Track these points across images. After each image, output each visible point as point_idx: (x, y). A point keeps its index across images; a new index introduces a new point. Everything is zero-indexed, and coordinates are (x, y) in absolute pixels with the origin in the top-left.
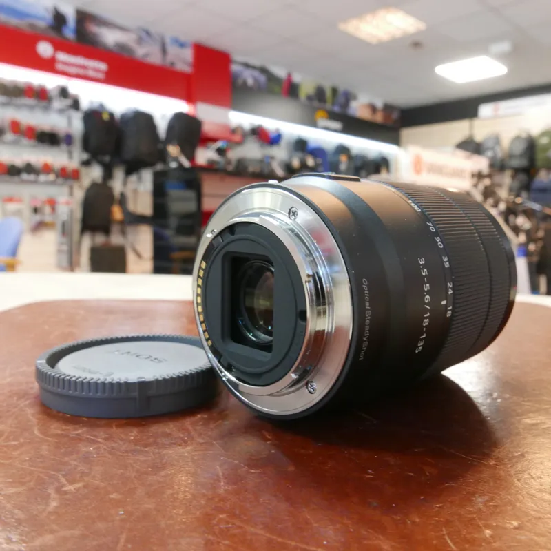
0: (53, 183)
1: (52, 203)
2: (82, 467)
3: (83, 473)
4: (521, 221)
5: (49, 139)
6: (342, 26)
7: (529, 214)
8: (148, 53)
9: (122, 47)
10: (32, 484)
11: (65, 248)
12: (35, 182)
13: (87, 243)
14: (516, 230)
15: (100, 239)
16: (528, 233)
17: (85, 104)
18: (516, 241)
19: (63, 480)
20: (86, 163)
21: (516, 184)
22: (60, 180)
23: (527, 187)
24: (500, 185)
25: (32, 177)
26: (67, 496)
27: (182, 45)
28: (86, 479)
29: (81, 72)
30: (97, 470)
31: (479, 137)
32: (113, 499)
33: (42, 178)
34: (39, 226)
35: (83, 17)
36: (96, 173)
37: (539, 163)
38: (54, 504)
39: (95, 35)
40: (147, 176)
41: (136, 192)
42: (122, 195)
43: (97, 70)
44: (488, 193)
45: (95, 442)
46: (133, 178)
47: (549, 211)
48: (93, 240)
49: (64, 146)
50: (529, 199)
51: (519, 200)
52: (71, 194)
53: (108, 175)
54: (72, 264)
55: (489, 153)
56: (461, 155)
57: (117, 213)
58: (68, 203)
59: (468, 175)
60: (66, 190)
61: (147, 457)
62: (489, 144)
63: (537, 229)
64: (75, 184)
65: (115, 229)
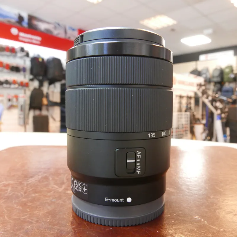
0: (17, 88)
1: (17, 97)
4: (218, 104)
5: (16, 69)
6: (141, 22)
7: (222, 101)
8: (59, 33)
9: (48, 30)
11: (22, 116)
12: (9, 88)
13: (32, 114)
14: (216, 108)
15: (37, 112)
16: (221, 109)
17: (31, 55)
18: (216, 113)
20: (32, 80)
21: (216, 89)
22: (20, 87)
23: (220, 90)
24: (209, 89)
25: (8, 86)
27: (73, 30)
29: (30, 41)
31: (200, 68)
33: (13, 86)
34: (11, 107)
35: (31, 18)
36: (36, 84)
37: (225, 79)
39: (36, 25)
40: (58, 85)
41: (53, 92)
42: (47, 93)
43: (37, 40)
44: (204, 93)
45: (32, 223)
46: (52, 86)
47: (230, 100)
48: (34, 113)
49: (22, 73)
50: (222, 95)
51: (217, 96)
52: (25, 93)
53: (41, 85)
54: (25, 124)
55: (204, 76)
56: (192, 76)
57: (45, 101)
58: (23, 97)
59: (195, 85)
60: (23, 91)
61: (54, 231)
62: (204, 72)
63: (225, 108)
64: (27, 89)
65: (44, 108)
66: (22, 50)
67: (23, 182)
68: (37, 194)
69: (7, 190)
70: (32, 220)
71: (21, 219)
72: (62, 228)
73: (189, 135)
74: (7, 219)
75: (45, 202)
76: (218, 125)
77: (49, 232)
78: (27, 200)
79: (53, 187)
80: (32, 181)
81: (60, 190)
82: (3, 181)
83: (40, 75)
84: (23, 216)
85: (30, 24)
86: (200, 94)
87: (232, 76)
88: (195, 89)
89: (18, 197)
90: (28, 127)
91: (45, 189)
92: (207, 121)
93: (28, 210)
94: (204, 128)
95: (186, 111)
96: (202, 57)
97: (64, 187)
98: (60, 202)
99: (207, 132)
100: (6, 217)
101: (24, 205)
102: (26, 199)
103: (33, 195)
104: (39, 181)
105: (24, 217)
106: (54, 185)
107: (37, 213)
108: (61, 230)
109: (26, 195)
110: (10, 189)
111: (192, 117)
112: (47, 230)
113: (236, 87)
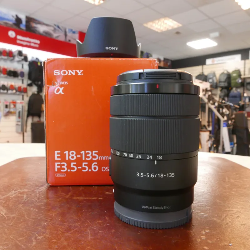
0: (14, 94)
1: (14, 103)
2: (43, 230)
3: (43, 232)
4: (225, 110)
5: (13, 74)
8: (59, 36)
9: (46, 33)
10: (26, 236)
11: (20, 123)
12: (7, 93)
14: (223, 115)
15: (36, 119)
16: (228, 116)
17: (30, 59)
18: (223, 119)
19: (37, 235)
20: (30, 85)
21: (223, 94)
22: (18, 93)
23: (227, 95)
24: (215, 95)
25: (5, 91)
26: (39, 241)
27: (74, 32)
28: (45, 235)
29: (28, 44)
30: (48, 231)
31: (206, 73)
32: (54, 242)
33: (10, 92)
34: (8, 114)
35: (29, 20)
36: (34, 89)
38: (34, 243)
43: (35, 43)
44: (210, 98)
45: (47, 221)
47: (237, 106)
48: (33, 120)
49: (20, 78)
50: (228, 101)
51: (224, 102)
52: (23, 99)
53: (40, 90)
54: (23, 131)
55: (211, 81)
58: (21, 103)
59: (201, 91)
60: (21, 97)
61: (65, 226)
62: (211, 76)
63: (232, 115)
64: (25, 95)
65: (43, 115)
66: (20, 53)
67: (35, 190)
69: (23, 197)
71: (38, 218)
74: (27, 218)
78: (41, 204)
81: (67, 196)
82: (18, 190)
83: (38, 81)
84: (40, 216)
86: (206, 100)
87: (240, 81)
89: (33, 202)
93: (43, 212)
94: (210, 135)
96: (209, 61)
97: (70, 194)
99: (213, 139)
100: (26, 217)
101: (39, 208)
103: (45, 201)
107: (50, 214)
109: (39, 200)
110: (25, 196)
112: (59, 226)
113: (244, 93)
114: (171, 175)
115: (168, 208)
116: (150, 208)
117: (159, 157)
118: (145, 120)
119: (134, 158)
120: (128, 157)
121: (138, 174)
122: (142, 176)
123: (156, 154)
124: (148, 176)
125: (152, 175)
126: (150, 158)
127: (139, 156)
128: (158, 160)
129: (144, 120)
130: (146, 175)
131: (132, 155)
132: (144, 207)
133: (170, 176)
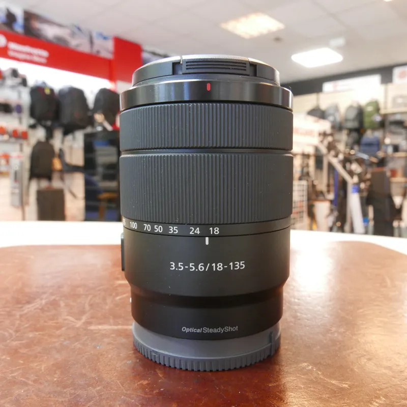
0: (7, 142)
1: (7, 157)
4: (355, 167)
5: (4, 108)
6: (224, 26)
7: (360, 162)
8: (79, 44)
9: (59, 39)
11: (17, 191)
13: (34, 187)
14: (351, 173)
15: (44, 184)
16: (359, 175)
17: (31, 82)
18: (352, 181)
20: (33, 127)
21: (351, 141)
22: (13, 140)
23: (358, 142)
24: (339, 141)
27: (105, 38)
29: (28, 57)
31: (323, 106)
35: (29, 17)
36: (40, 134)
37: (366, 124)
39: (39, 30)
40: (79, 136)
41: (71, 148)
42: (61, 150)
43: (40, 56)
44: (331, 147)
45: (26, 384)
46: (69, 137)
47: (374, 160)
48: (39, 185)
49: (15, 114)
50: (360, 151)
51: (352, 152)
52: (21, 150)
53: (50, 135)
54: (23, 204)
55: (331, 118)
56: (311, 119)
57: (57, 164)
58: (19, 157)
59: (316, 134)
60: (17, 147)
61: (64, 397)
62: (331, 111)
63: (366, 173)
64: (25, 143)
65: (56, 176)
66: (15, 73)
68: (37, 333)
70: (27, 378)
71: (8, 378)
72: (79, 392)
73: (306, 220)
75: (50, 346)
76: (354, 201)
77: (56, 399)
78: (20, 344)
79: (65, 320)
80: (29, 308)
81: (79, 324)
83: (46, 119)
84: (12, 372)
85: (28, 28)
86: (324, 150)
87: (378, 118)
88: (316, 141)
89: (3, 339)
90: (27, 209)
91: (51, 323)
92: (337, 195)
93: (22, 362)
94: (331, 207)
95: (300, 179)
96: (328, 87)
97: (84, 318)
98: (77, 345)
99: (336, 213)
101: (14, 352)
102: (19, 342)
103: (31, 335)
104: (42, 310)
105: (13, 375)
106: (68, 315)
107: (37, 366)
108: (78, 395)
109: (18, 334)
111: (311, 189)
113: (384, 138)
114: (237, 265)
115: (232, 329)
116: (199, 331)
117: (213, 231)
118: (185, 156)
119: (165, 234)
120: (152, 233)
121: (173, 266)
122: (181, 268)
123: (208, 224)
124: (192, 268)
125: (199, 267)
126: (195, 232)
127: (174, 230)
128: (212, 237)
129: (182, 156)
130: (189, 266)
131: (160, 228)
132: (186, 330)
133: (237, 267)
